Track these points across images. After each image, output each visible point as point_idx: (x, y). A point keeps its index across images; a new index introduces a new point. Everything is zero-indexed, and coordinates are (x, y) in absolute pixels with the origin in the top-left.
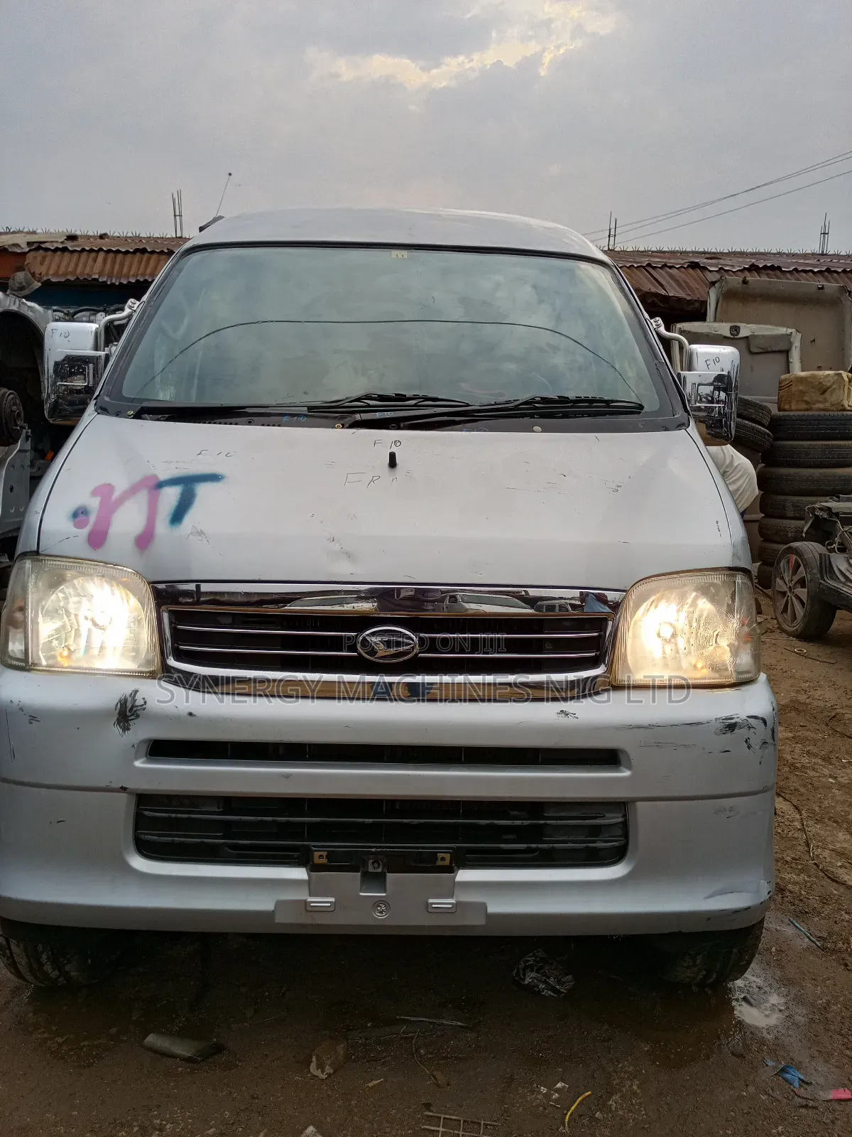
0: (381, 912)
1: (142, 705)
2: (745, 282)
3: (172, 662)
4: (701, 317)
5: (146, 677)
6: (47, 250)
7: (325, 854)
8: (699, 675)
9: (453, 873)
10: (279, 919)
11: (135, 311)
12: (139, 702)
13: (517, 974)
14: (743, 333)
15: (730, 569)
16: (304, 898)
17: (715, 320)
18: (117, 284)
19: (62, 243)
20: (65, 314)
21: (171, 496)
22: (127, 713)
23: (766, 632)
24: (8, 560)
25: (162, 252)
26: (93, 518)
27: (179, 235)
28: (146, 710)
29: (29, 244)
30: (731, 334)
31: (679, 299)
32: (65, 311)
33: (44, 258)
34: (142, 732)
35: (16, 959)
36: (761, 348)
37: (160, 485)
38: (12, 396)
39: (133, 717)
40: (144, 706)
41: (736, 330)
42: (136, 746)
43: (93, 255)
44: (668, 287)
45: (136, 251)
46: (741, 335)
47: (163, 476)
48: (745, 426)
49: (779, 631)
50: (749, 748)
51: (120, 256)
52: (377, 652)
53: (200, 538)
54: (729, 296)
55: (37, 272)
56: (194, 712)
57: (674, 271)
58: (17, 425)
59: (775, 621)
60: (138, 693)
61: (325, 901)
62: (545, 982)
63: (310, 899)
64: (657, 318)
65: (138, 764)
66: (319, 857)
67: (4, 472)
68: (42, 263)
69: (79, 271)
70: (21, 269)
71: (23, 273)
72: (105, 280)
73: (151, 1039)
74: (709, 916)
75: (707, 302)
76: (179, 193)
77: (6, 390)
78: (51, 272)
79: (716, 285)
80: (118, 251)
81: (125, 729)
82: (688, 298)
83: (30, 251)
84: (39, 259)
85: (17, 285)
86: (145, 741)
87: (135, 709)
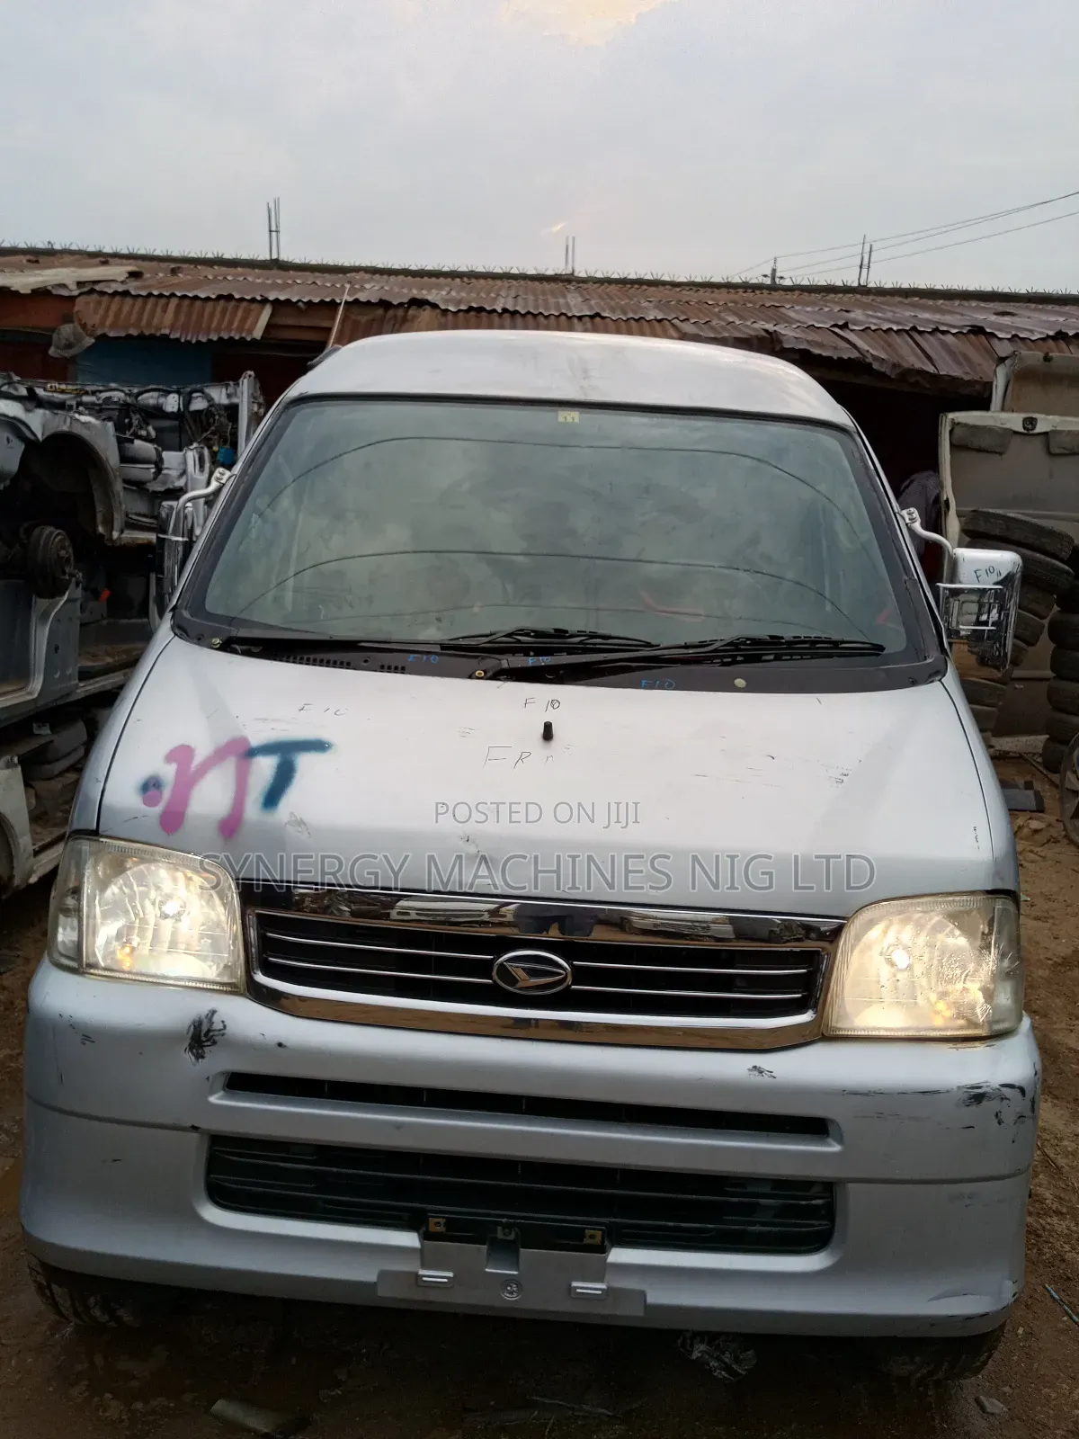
0: (511, 1293)
1: (220, 1030)
2: (1047, 359)
3: (260, 978)
4: (984, 404)
5: (226, 992)
6: (102, 293)
7: (442, 1221)
8: (939, 1022)
9: (604, 1253)
10: (382, 1292)
11: (224, 484)
12: (218, 1026)
13: (683, 1346)
14: (1040, 428)
15: (988, 892)
16: (415, 1270)
17: (1003, 409)
18: (194, 341)
19: (122, 282)
20: (126, 394)
21: (265, 767)
22: (202, 1036)
23: (1048, 841)
24: (49, 732)
25: (253, 300)
26: (167, 793)
27: (274, 257)
28: (225, 1037)
29: (80, 284)
30: (1024, 428)
31: (954, 379)
32: (126, 389)
33: (99, 303)
34: (218, 1062)
35: (58, 1299)
36: (1065, 448)
37: (252, 753)
38: (59, 537)
39: (209, 1043)
40: (224, 1031)
41: (1031, 423)
42: (211, 1078)
43: (163, 301)
44: (939, 363)
45: (220, 297)
46: (1038, 430)
47: (255, 741)
48: (1035, 561)
49: (1065, 841)
50: (999, 1123)
51: (198, 303)
52: (517, 981)
53: (300, 829)
54: (1023, 377)
55: (90, 323)
56: (284, 1043)
57: (949, 339)
58: (64, 573)
59: (1061, 824)
60: (215, 1016)
61: (441, 1275)
62: (718, 1359)
63: (422, 1272)
64: (912, 509)
65: (213, 1099)
66: (437, 1223)
67: (48, 628)
68: (96, 312)
69: (144, 322)
70: (68, 319)
71: (71, 325)
72: (177, 335)
73: (220, 1406)
74: (933, 1321)
75: (992, 383)
76: (277, 202)
77: (52, 529)
78: (108, 322)
79: (1006, 362)
80: (196, 298)
81: (200, 1056)
82: (966, 378)
83: (81, 294)
84: (92, 305)
85: (63, 342)
86: (223, 1073)
87: (211, 1034)
